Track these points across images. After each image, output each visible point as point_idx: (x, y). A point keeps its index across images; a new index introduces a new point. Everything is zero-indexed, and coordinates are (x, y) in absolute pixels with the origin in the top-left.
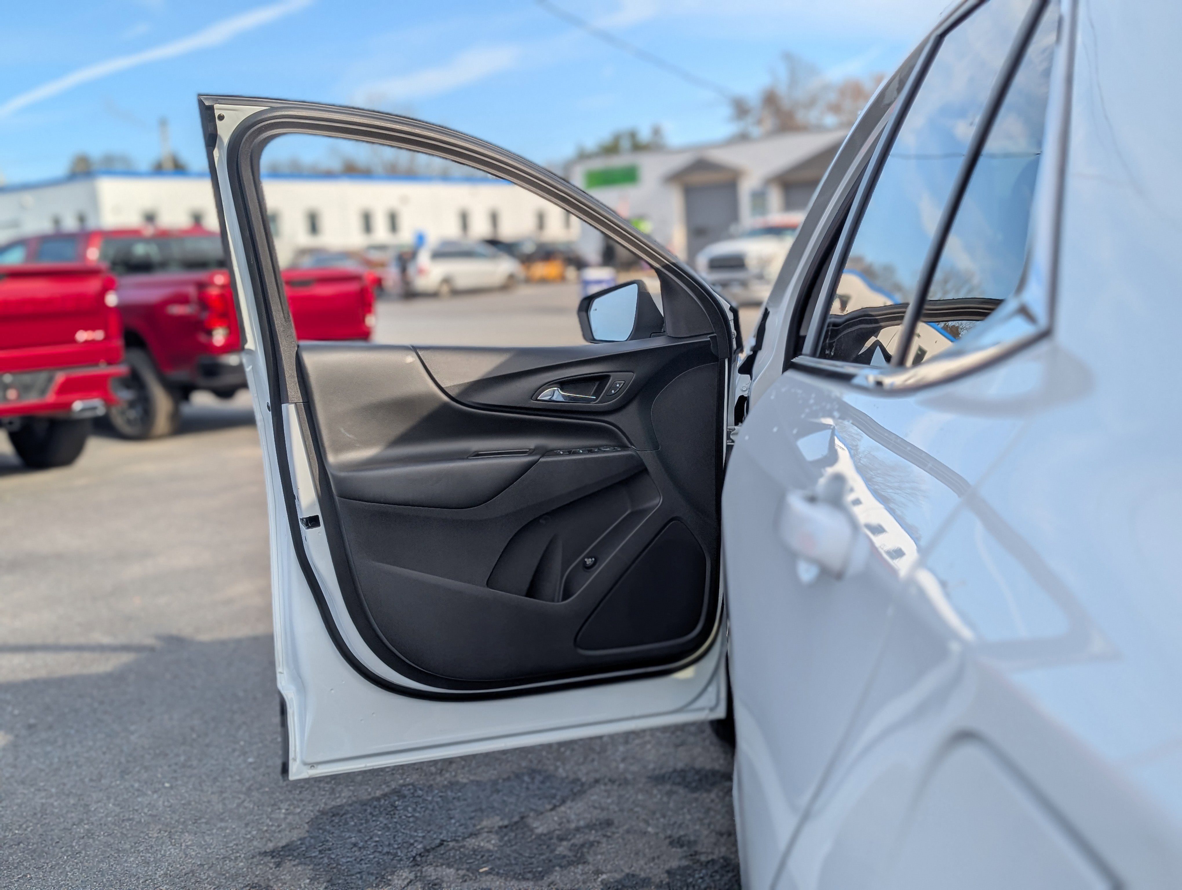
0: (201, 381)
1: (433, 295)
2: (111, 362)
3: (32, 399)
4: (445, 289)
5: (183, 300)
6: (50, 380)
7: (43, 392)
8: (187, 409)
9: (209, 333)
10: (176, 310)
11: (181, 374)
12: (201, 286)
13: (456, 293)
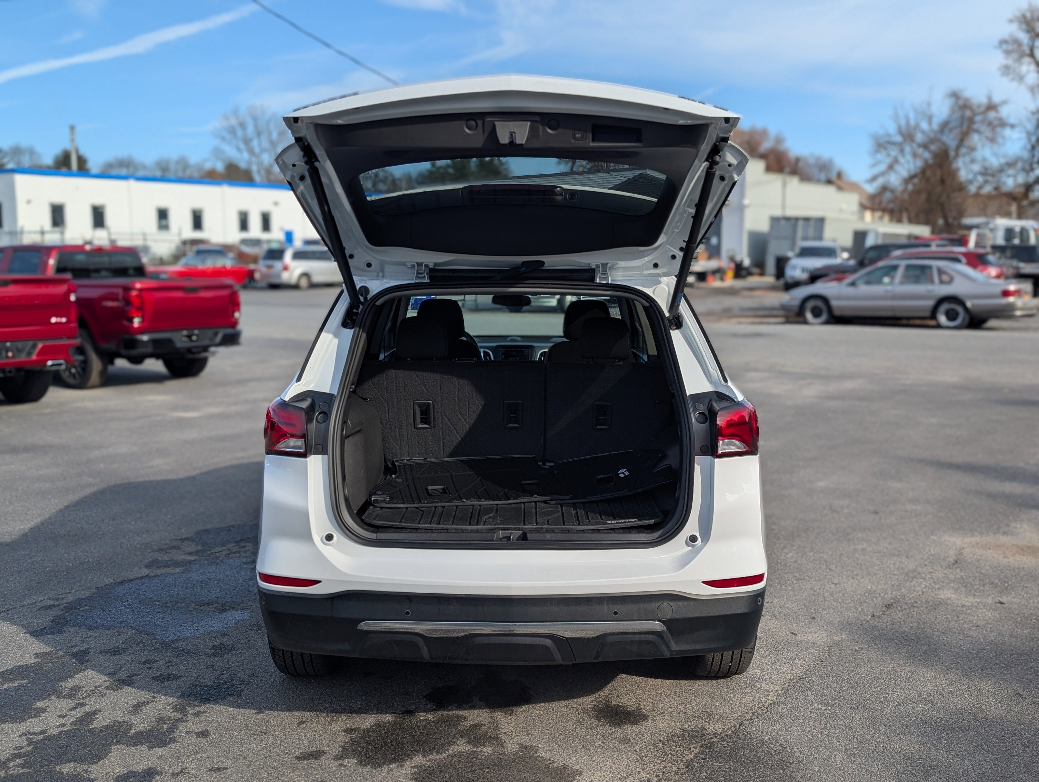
0: (123, 351)
1: (296, 287)
2: (69, 337)
3: (23, 357)
4: (304, 282)
5: (113, 298)
6: (34, 346)
7: (30, 354)
8: (111, 368)
9: (131, 320)
10: (109, 304)
11: (110, 346)
12: (127, 289)
13: (313, 286)
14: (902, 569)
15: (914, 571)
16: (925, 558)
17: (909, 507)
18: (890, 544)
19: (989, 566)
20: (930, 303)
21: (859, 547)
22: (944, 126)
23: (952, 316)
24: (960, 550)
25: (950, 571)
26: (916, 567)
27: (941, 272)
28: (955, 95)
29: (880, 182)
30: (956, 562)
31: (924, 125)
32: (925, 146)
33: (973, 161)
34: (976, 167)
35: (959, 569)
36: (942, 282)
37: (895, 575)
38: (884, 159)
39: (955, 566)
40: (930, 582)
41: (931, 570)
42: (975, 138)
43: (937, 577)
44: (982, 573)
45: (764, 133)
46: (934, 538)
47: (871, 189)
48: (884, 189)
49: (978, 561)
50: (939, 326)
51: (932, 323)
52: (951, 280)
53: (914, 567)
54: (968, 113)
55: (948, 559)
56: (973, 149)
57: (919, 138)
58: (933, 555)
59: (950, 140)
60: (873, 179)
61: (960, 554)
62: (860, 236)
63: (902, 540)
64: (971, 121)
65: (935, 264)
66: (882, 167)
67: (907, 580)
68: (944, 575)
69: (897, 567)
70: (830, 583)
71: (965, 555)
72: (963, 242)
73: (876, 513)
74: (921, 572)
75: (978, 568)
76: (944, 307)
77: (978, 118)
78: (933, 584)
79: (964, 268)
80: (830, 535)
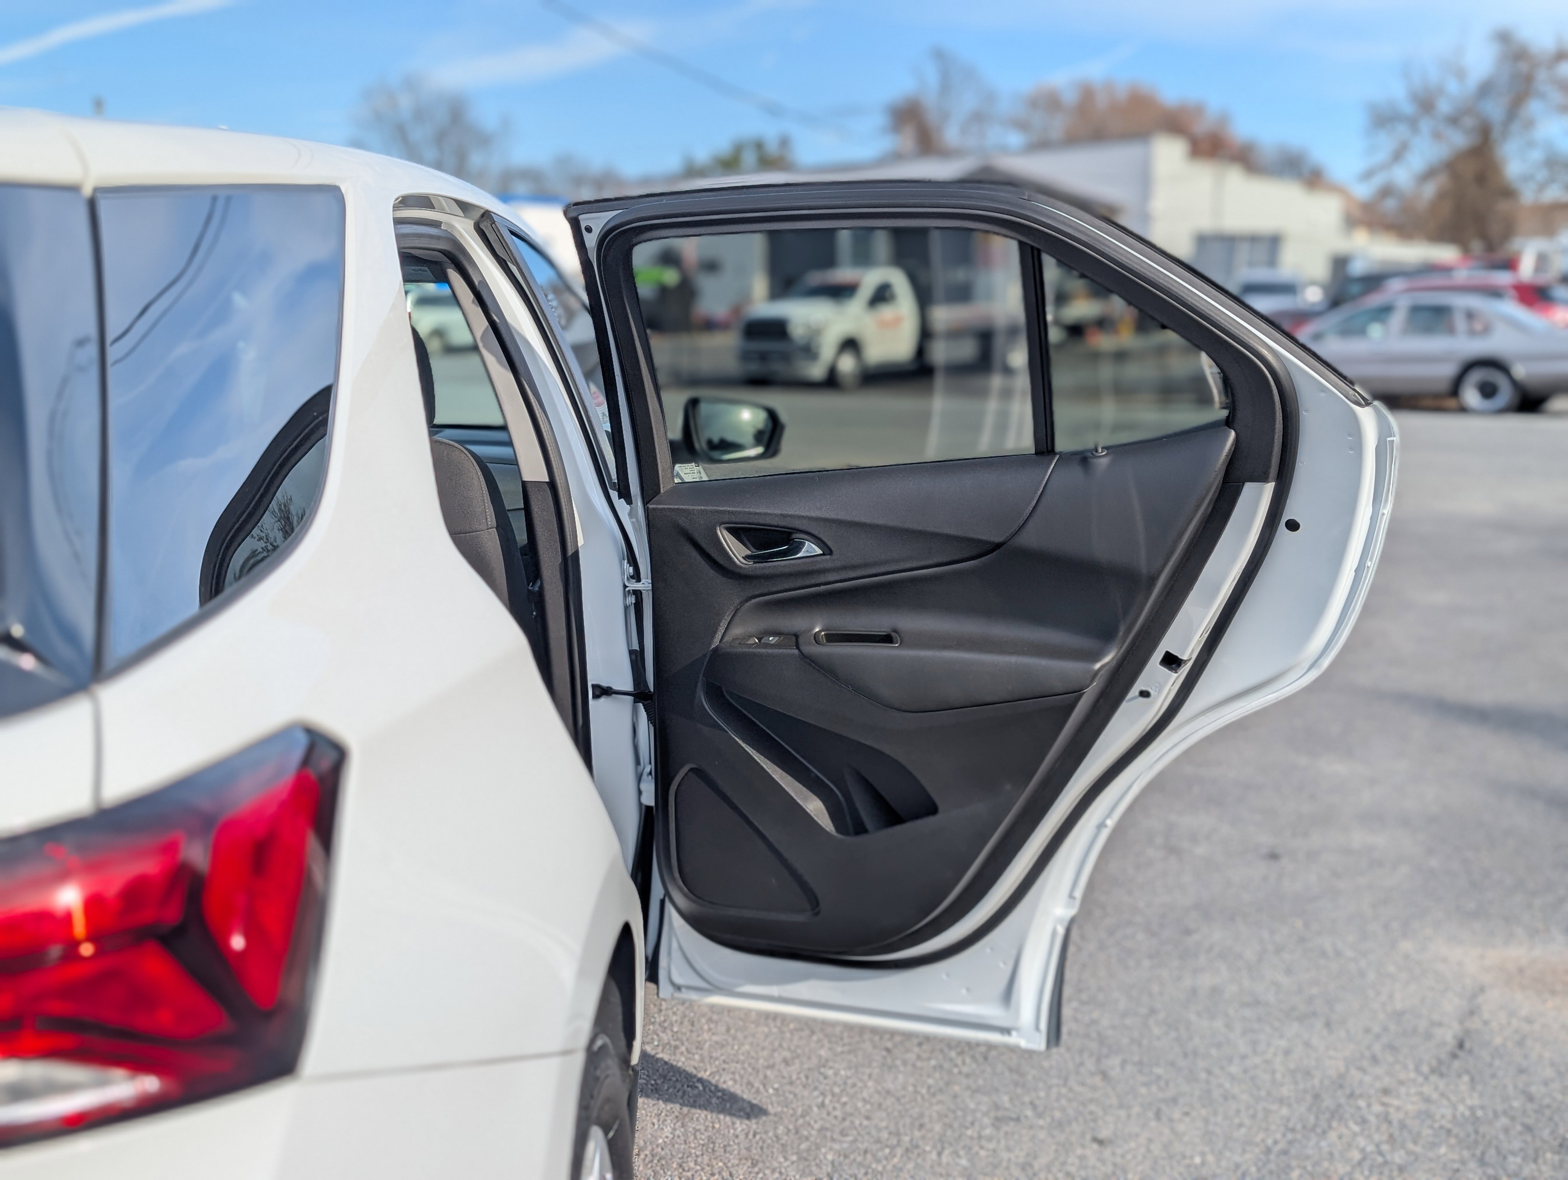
14: (1308, 1073)
15: (1340, 1082)
16: (1376, 1029)
17: (1359, 838)
18: (1289, 971)
19: (1552, 1064)
20: (1448, 370)
21: (1206, 981)
22: (1485, 89)
23: (1488, 391)
24: (1474, 996)
25: (1441, 1084)
26: (1347, 1069)
27: (1470, 315)
28: (1504, 37)
29: (1378, 181)
30: (1461, 1045)
31: (1453, 87)
32: (1453, 121)
33: (1531, 144)
34: (1536, 155)
35: (1466, 1078)
36: (1472, 333)
37: (1281, 1101)
38: (1386, 143)
39: (1456, 1064)
40: (1377, 1137)
41: (1387, 1081)
42: (1534, 107)
43: (1401, 1115)
44: (1530, 1098)
45: (1199, 110)
46: (1407, 946)
47: (1363, 191)
48: (1386, 191)
49: (1521, 1043)
50: (1463, 410)
51: (1451, 403)
52: (1487, 330)
53: (1342, 1069)
54: (1523, 67)
55: (1438, 1032)
56: (1530, 124)
57: (1444, 107)
58: (1398, 1015)
59: (1494, 110)
60: (1367, 175)
61: (1472, 1013)
62: (1340, 263)
63: (1323, 954)
64: (1529, 79)
65: (1461, 302)
66: (1382, 155)
67: (1313, 1129)
68: (1423, 1106)
69: (1292, 1066)
70: (1088, 1137)
71: (1486, 1016)
72: (1510, 264)
73: (1273, 856)
74: (1358, 1092)
75: (1522, 1071)
76: (1476, 376)
77: (1542, 75)
78: (1385, 1147)
79: (1511, 308)
80: (1140, 936)
